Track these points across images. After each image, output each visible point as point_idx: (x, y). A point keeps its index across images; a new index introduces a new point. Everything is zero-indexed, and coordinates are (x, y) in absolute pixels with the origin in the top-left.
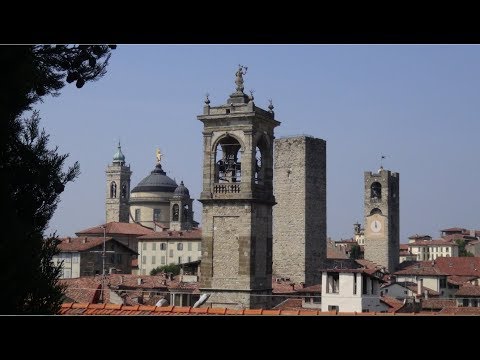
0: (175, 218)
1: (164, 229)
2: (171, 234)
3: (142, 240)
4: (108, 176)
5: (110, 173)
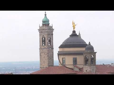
4: (40, 33)
5: (41, 31)
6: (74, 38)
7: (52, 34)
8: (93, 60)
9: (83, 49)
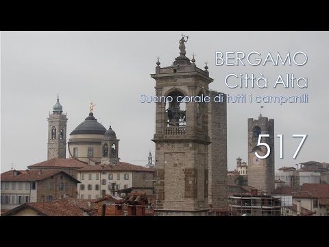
0: (105, 155)
1: (96, 163)
2: (103, 167)
3: (80, 172)
4: (49, 122)
5: (51, 120)
6: (91, 122)
7: (66, 126)
8: (115, 153)
9: (101, 137)
